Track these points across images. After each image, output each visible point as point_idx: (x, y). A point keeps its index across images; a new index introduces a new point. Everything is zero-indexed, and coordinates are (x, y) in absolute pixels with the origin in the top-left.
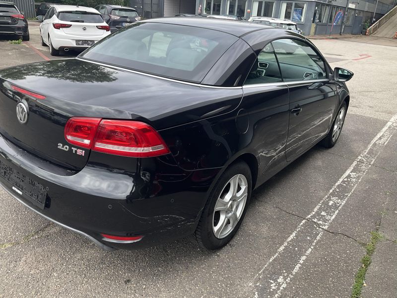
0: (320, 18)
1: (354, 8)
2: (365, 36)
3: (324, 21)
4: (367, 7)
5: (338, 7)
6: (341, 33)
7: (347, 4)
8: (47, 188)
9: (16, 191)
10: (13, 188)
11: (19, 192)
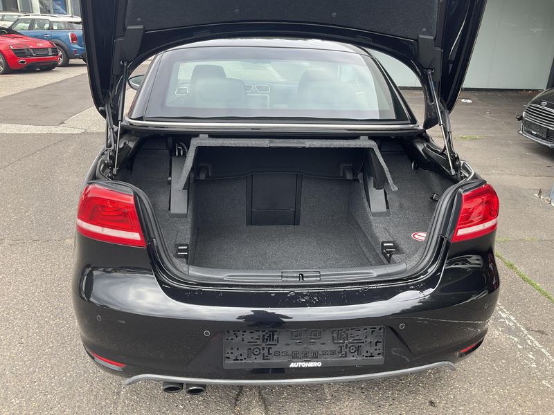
8: (402, 326)
9: (303, 366)
10: (292, 365)
11: (311, 364)
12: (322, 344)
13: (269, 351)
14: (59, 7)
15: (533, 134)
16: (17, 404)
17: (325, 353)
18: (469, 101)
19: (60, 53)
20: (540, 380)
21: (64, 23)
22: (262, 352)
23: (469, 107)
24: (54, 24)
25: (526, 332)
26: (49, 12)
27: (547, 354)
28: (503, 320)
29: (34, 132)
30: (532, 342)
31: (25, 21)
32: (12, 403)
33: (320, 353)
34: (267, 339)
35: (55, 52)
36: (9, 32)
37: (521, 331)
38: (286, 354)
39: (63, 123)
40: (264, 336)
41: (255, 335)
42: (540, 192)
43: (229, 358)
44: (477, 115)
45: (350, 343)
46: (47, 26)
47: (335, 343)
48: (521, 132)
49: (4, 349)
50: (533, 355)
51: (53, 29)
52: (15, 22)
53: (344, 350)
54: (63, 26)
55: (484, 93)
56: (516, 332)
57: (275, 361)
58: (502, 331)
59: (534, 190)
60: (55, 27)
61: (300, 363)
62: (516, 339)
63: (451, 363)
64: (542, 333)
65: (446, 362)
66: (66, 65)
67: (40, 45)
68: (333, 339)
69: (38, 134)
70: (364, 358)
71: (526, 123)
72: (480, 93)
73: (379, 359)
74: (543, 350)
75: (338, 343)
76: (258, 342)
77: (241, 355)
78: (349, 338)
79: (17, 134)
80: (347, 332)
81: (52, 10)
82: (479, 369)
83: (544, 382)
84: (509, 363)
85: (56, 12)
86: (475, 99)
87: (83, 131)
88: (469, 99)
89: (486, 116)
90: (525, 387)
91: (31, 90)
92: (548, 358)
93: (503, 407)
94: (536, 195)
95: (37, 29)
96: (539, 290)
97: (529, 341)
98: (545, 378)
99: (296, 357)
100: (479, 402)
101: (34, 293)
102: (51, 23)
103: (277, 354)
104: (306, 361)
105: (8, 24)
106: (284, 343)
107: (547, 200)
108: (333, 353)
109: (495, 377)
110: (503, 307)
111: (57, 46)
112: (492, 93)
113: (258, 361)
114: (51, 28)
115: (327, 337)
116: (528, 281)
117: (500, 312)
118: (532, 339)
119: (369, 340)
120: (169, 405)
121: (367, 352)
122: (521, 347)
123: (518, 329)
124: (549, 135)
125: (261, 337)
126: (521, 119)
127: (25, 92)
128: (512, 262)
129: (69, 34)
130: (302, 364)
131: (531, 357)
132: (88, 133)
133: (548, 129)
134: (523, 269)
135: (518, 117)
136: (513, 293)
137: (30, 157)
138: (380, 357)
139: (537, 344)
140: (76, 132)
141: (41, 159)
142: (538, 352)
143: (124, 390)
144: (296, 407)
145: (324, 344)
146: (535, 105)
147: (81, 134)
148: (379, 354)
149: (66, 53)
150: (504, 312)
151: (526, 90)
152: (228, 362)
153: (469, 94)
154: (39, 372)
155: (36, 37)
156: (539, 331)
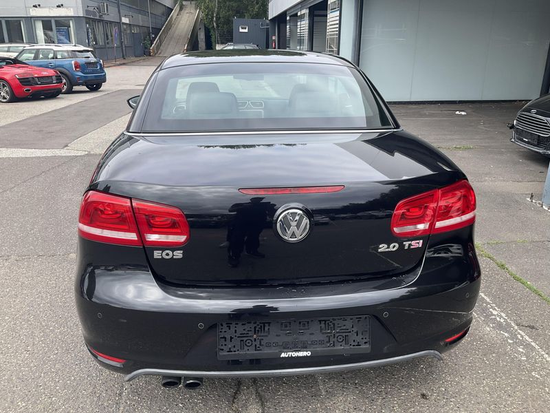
0: (95, 39)
1: (128, 22)
2: (150, 57)
3: (101, 43)
4: (141, 20)
5: (111, 22)
6: (123, 56)
7: (121, 19)
8: (386, 314)
9: (293, 356)
10: (283, 355)
11: (301, 354)
12: (311, 334)
13: (260, 342)
14: (62, 38)
15: (525, 141)
16: (23, 406)
17: (313, 343)
18: (463, 113)
19: (64, 81)
20: (530, 372)
21: (67, 51)
22: (254, 343)
23: (464, 118)
24: (58, 53)
25: (516, 327)
26: (54, 42)
27: (537, 347)
28: (494, 317)
29: (39, 155)
30: (522, 336)
31: (30, 51)
32: (18, 406)
33: (310, 343)
34: (258, 331)
35: (59, 80)
36: (15, 62)
37: (511, 327)
38: (277, 345)
39: (67, 146)
40: (255, 328)
41: (247, 327)
42: (532, 196)
43: (222, 350)
44: (471, 126)
45: (337, 333)
46: (51, 55)
47: (323, 333)
48: (513, 140)
49: (11, 356)
50: (523, 349)
51: (57, 58)
52: (20, 53)
53: (332, 340)
54: (66, 54)
55: (478, 105)
56: (506, 327)
57: (266, 352)
58: (493, 327)
59: (526, 194)
60: (59, 57)
61: (290, 353)
62: (506, 334)
63: (436, 352)
64: (533, 327)
65: (432, 351)
66: (70, 91)
67: (45, 74)
68: (321, 330)
69: (42, 157)
70: (352, 347)
71: (518, 131)
72: (474, 105)
73: (366, 347)
74: (533, 344)
75: (326, 333)
76: (250, 334)
77: (234, 347)
78: (336, 328)
79: (22, 158)
80: (333, 322)
81: (56, 41)
82: (469, 363)
83: (533, 374)
84: (499, 357)
85: (60, 42)
86: (469, 111)
87: (86, 153)
88: (463, 111)
89: (479, 127)
90: (515, 378)
91: (36, 116)
92: (538, 351)
93: (493, 397)
94: (529, 199)
95: (42, 58)
96: (530, 288)
97: (519, 336)
98: (534, 370)
99: (287, 348)
100: (470, 394)
101: (39, 305)
102: (55, 52)
103: (269, 345)
104: (296, 351)
105: (13, 55)
106: (274, 334)
107: (539, 203)
108: (321, 342)
109: (486, 370)
110: (494, 305)
111: (61, 74)
112: (486, 105)
113: (250, 352)
114: (55, 57)
115: (315, 327)
116: (518, 280)
117: (491, 310)
118: (523, 335)
119: (355, 329)
120: (169, 405)
121: (354, 341)
122: (511, 342)
123: (509, 325)
124: (540, 141)
125: (253, 330)
126: (512, 127)
127: (31, 118)
128: (503, 263)
129: (73, 62)
130: (293, 353)
131: (521, 350)
132: (91, 155)
133: (539, 136)
134: (514, 268)
135: (510, 125)
136: (505, 291)
137: (36, 178)
138: (367, 346)
139: (527, 338)
140: (79, 154)
141: (45, 180)
142: (528, 346)
143: (126, 391)
144: (292, 403)
145: (313, 334)
146: (526, 113)
147: (84, 156)
148: (365, 343)
149: (70, 80)
150: (495, 309)
151: (520, 101)
152: (222, 353)
153: (463, 106)
154: (44, 377)
155: (41, 66)
156: (529, 326)
